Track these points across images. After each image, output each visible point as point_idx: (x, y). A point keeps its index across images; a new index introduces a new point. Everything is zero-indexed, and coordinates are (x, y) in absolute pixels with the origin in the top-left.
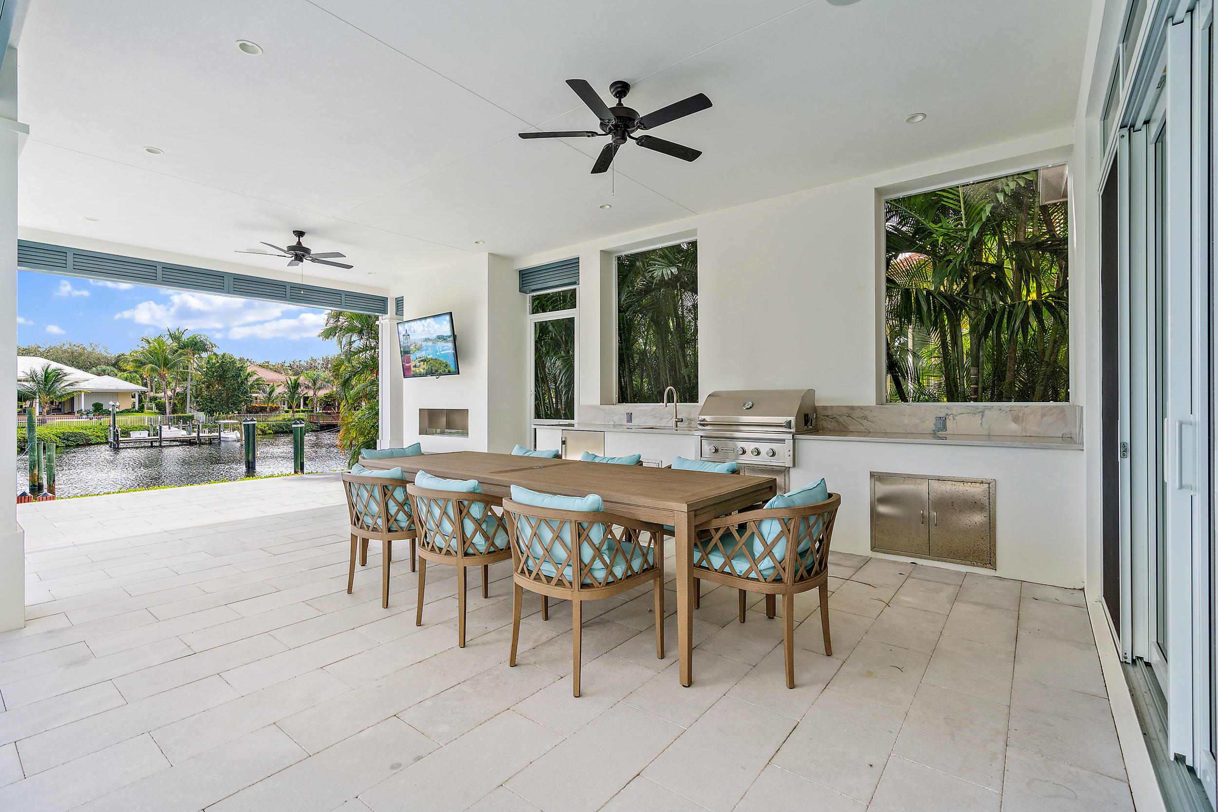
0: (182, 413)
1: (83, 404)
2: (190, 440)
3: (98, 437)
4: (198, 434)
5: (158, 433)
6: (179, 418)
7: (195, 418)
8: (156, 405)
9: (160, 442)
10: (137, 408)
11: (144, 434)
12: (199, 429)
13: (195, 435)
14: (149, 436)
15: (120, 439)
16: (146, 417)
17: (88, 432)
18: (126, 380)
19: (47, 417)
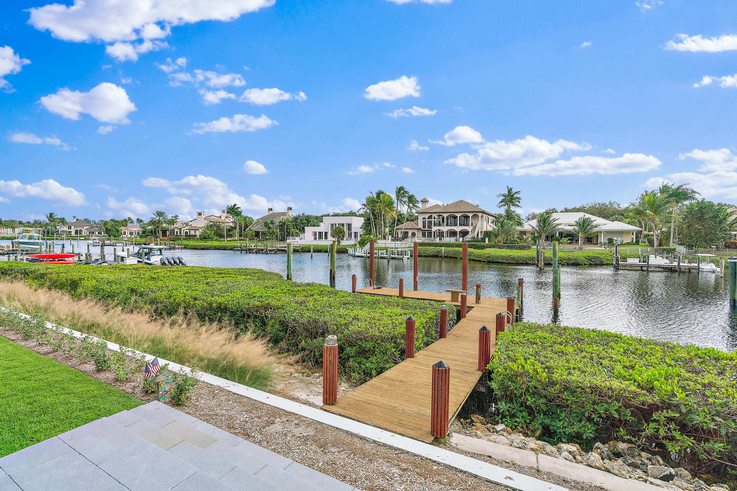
0: (666, 246)
1: (602, 239)
2: (671, 268)
3: (608, 260)
4: (679, 264)
5: (646, 259)
6: (664, 250)
7: (677, 250)
8: (648, 240)
9: (648, 267)
10: (634, 241)
11: (636, 261)
12: (679, 259)
13: (676, 264)
14: (640, 262)
15: (620, 263)
16: (639, 249)
17: (602, 256)
18: (629, 223)
19: (583, 246)
